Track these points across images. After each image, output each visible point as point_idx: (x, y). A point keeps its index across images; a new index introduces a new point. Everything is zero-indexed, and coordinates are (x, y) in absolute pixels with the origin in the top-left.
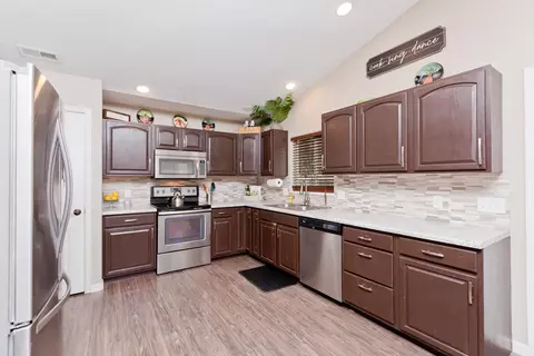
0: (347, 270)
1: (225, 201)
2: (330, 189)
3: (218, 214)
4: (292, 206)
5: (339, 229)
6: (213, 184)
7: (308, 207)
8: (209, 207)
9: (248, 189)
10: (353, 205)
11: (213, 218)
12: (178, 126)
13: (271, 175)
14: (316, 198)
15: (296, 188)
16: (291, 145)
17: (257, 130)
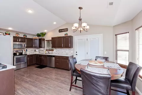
0: (56, 63)
1: (30, 53)
2: (53, 50)
3: (29, 56)
4: (46, 53)
5: (54, 56)
6: (27, 50)
7: (49, 54)
8: (27, 55)
9: (35, 50)
10: (57, 53)
11: (28, 57)
12: (17, 36)
13: (41, 48)
14: (50, 52)
15: (47, 50)
16: (45, 42)
17: (38, 38)
